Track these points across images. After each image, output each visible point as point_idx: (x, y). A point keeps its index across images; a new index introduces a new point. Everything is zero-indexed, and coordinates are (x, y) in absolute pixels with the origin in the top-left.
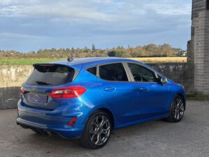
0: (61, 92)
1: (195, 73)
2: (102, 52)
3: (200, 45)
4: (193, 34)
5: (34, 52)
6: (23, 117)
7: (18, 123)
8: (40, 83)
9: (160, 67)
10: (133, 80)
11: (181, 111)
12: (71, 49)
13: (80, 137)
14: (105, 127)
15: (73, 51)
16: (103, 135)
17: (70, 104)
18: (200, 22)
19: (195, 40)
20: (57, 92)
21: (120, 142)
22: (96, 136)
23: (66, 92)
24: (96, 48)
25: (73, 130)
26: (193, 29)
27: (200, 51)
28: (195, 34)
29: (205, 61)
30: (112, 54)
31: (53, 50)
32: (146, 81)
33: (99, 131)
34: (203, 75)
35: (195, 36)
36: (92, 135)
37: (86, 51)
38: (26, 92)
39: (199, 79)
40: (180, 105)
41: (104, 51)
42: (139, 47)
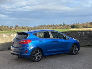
0: (23, 42)
2: (68, 26)
5: (36, 27)
6: (13, 51)
7: (11, 53)
8: (17, 39)
9: (78, 33)
10: (53, 38)
11: (76, 50)
12: (53, 25)
14: (39, 54)
15: (54, 26)
17: (27, 46)
22: (36, 57)
23: (25, 42)
24: (65, 24)
30: (73, 27)
31: (45, 26)
32: (60, 38)
33: (37, 56)
36: (34, 57)
37: (60, 26)
38: (13, 42)
41: (69, 25)
42: (87, 23)
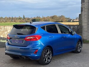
1: (83, 30)
3: (85, 16)
4: (82, 11)
7: (6, 54)
8: (19, 34)
11: (80, 48)
13: (39, 59)
14: (49, 55)
16: (49, 58)
17: (33, 44)
18: (85, 5)
19: (83, 14)
20: (28, 38)
21: (55, 62)
22: (46, 58)
24: (25, 17)
25: (36, 56)
26: (82, 8)
27: (85, 19)
28: (83, 11)
29: (88, 24)
30: (34, 20)
31: (1, 18)
32: (65, 33)
33: (47, 56)
34: (87, 31)
35: (83, 12)
36: (44, 58)
39: (85, 33)
40: (80, 45)
41: (30, 18)
42: (48, 17)
